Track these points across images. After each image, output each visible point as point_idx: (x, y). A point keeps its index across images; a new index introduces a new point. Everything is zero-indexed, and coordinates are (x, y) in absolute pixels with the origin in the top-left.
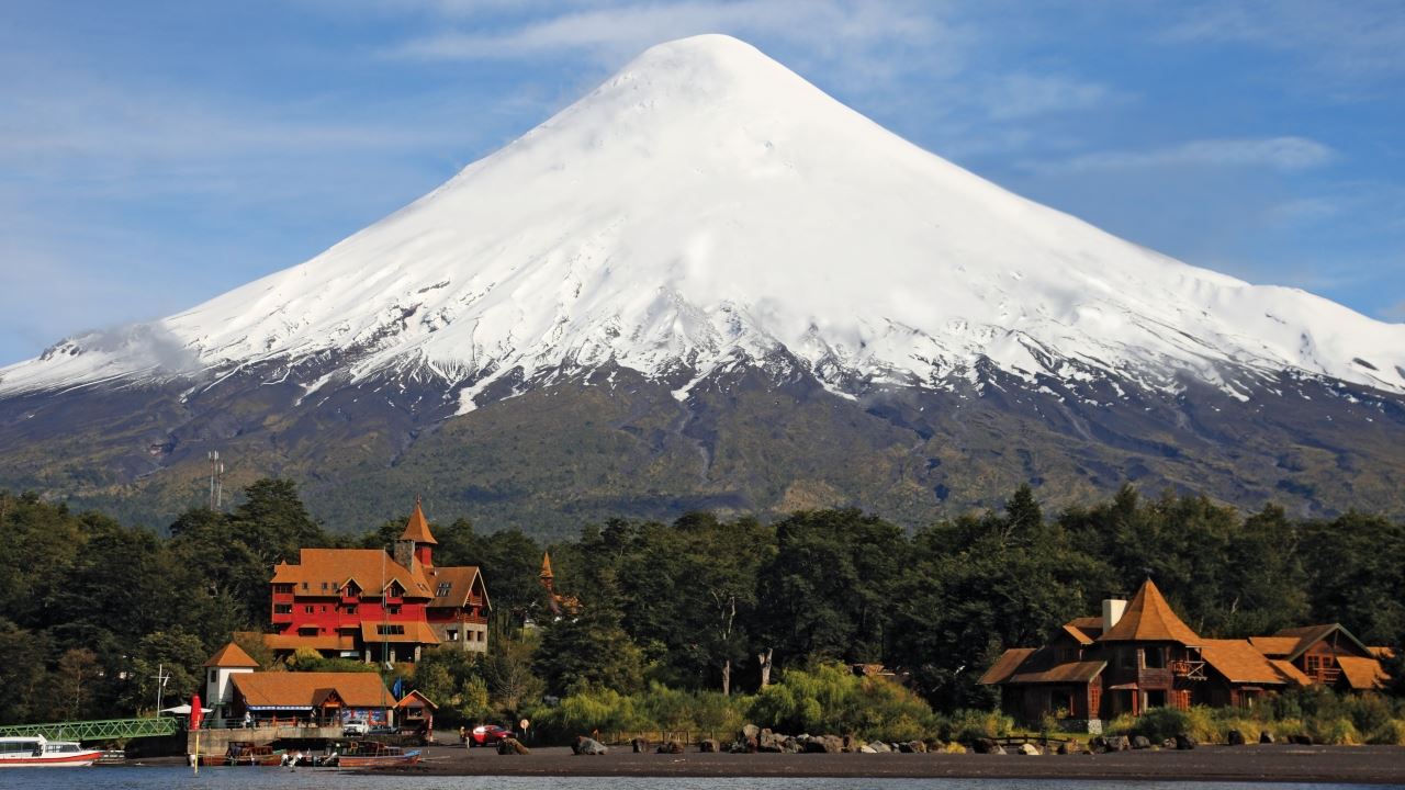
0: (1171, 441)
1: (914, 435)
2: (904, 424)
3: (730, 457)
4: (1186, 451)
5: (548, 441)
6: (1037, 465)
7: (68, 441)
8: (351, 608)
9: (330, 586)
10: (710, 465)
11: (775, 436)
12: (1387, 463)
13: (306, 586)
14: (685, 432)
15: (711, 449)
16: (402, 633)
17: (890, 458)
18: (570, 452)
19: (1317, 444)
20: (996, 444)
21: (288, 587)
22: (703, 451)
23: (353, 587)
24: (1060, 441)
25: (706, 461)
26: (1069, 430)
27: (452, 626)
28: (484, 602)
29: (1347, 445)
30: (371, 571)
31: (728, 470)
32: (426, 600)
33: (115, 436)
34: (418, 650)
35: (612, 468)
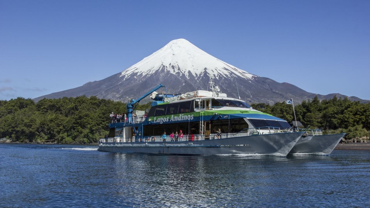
0: (250, 99)
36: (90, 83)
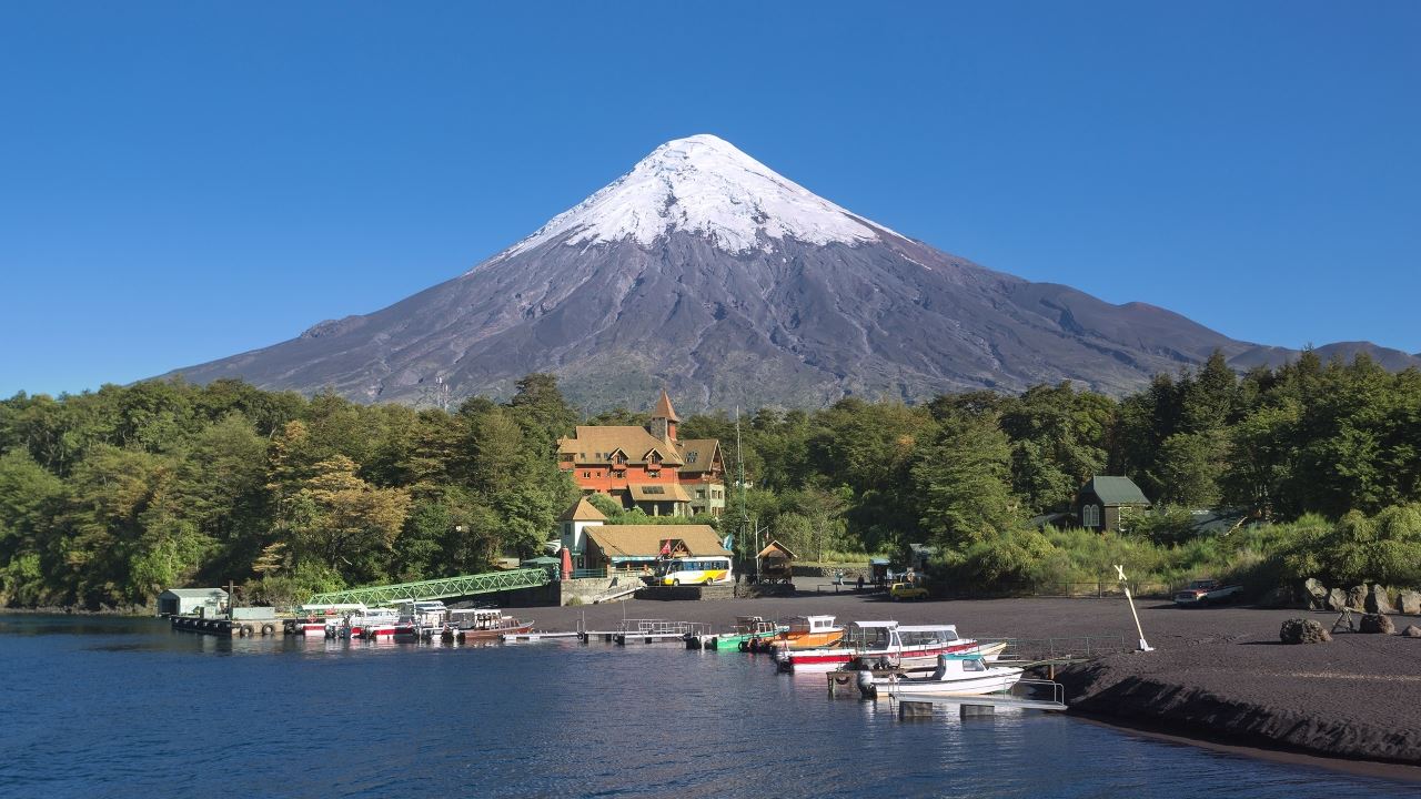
0: (990, 377)
1: (834, 376)
2: (828, 370)
3: (722, 391)
4: (1000, 383)
5: (610, 383)
6: (910, 393)
7: (318, 387)
8: (620, 473)
9: (602, 456)
10: (710, 396)
11: (748, 378)
12: (1121, 388)
13: (583, 455)
14: (694, 376)
15: (710, 387)
16: (663, 493)
17: (821, 391)
18: (623, 389)
19: (1079, 377)
20: (884, 381)
21: (570, 457)
22: (705, 388)
23: (622, 456)
24: (924, 378)
25: (708, 395)
26: (928, 372)
27: (700, 487)
28: (722, 467)
29: (1096, 377)
30: (633, 442)
31: (721, 399)
32: (677, 466)
33: (346, 384)
34: (676, 505)
35: (650, 399)
36: (330, 327)
